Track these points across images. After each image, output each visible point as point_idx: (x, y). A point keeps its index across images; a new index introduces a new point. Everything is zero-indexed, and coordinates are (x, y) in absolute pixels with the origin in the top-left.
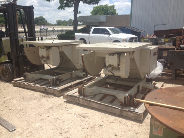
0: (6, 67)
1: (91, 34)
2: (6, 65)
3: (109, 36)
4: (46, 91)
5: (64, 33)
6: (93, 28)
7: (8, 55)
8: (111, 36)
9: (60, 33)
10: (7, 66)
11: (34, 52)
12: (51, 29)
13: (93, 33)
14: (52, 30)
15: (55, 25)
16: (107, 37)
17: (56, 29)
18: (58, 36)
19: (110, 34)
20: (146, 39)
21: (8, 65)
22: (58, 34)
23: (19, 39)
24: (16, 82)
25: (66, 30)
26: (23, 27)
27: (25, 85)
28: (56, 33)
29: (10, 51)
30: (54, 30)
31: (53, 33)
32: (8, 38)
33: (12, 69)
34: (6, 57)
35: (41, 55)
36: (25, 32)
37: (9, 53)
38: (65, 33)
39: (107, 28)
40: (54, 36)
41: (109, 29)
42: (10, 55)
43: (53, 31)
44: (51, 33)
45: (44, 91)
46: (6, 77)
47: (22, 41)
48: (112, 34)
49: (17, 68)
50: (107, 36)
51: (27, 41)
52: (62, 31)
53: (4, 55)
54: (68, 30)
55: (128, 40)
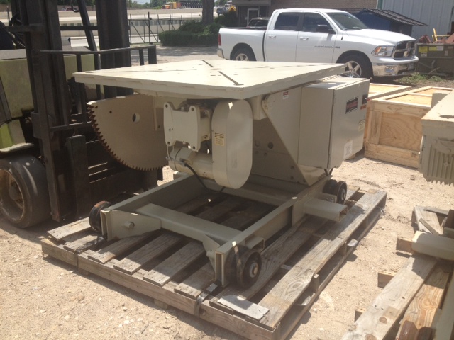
0: (15, 173)
1: (271, 31)
2: (17, 164)
3: (329, 37)
4: (204, 316)
5: (177, 27)
6: (276, 13)
7: (22, 120)
8: (334, 37)
9: (166, 28)
10: (19, 171)
11: (134, 118)
12: (142, 17)
13: (278, 26)
14: (145, 20)
15: (146, 6)
16: (321, 40)
17: (154, 17)
18: (160, 36)
19: (332, 32)
20: (435, 46)
21: (26, 165)
22: (160, 31)
23: (65, 56)
24: (61, 247)
25: (181, 20)
26: (77, 7)
27: (98, 265)
28: (153, 28)
29: (29, 104)
30: (151, 19)
31: (147, 28)
32: (21, 53)
33: (42, 181)
34: (17, 129)
35: (170, 138)
36: (86, 27)
37: (26, 113)
38: (180, 28)
39: (323, 12)
40: (150, 36)
41: (328, 14)
42: (30, 123)
43: (148, 22)
44: (140, 29)
45: (191, 311)
46: (18, 211)
47: (80, 70)
48: (340, 30)
49: (61, 177)
50: (324, 36)
51: (97, 68)
52: (170, 21)
53: (8, 122)
54: (187, 19)
55: (390, 50)
